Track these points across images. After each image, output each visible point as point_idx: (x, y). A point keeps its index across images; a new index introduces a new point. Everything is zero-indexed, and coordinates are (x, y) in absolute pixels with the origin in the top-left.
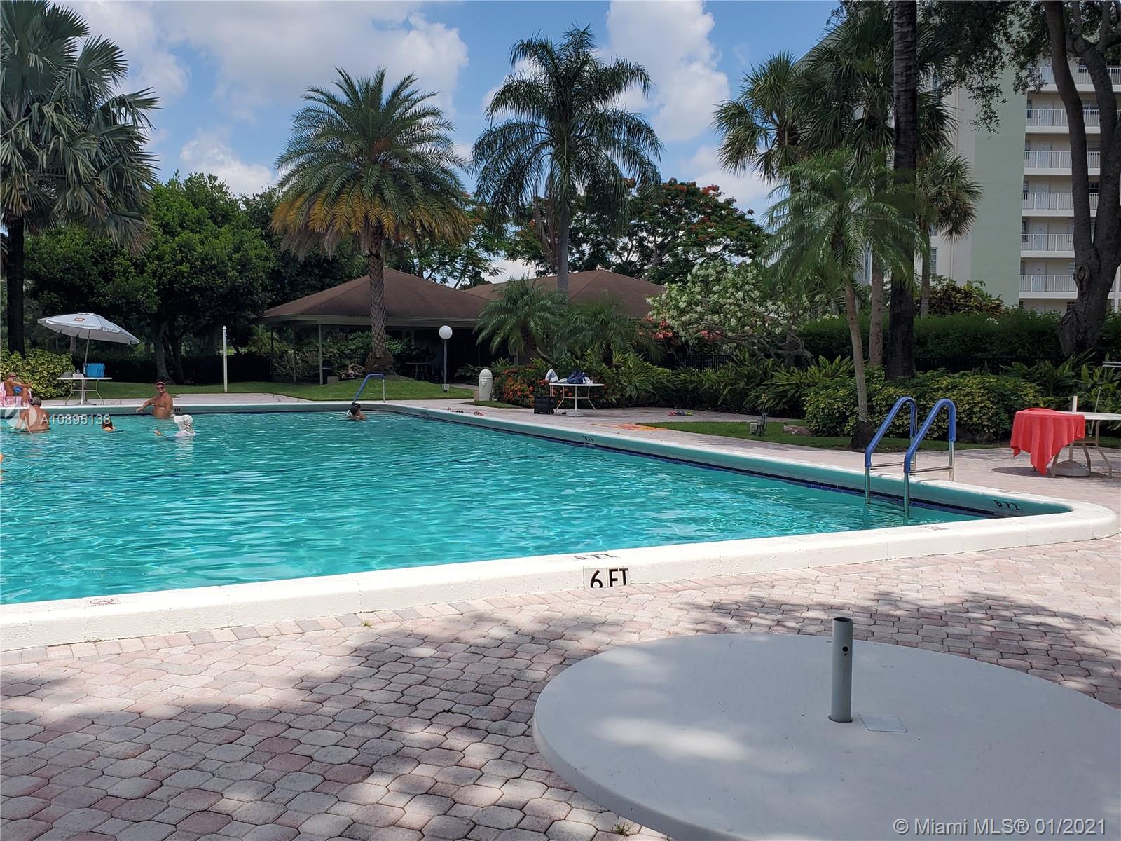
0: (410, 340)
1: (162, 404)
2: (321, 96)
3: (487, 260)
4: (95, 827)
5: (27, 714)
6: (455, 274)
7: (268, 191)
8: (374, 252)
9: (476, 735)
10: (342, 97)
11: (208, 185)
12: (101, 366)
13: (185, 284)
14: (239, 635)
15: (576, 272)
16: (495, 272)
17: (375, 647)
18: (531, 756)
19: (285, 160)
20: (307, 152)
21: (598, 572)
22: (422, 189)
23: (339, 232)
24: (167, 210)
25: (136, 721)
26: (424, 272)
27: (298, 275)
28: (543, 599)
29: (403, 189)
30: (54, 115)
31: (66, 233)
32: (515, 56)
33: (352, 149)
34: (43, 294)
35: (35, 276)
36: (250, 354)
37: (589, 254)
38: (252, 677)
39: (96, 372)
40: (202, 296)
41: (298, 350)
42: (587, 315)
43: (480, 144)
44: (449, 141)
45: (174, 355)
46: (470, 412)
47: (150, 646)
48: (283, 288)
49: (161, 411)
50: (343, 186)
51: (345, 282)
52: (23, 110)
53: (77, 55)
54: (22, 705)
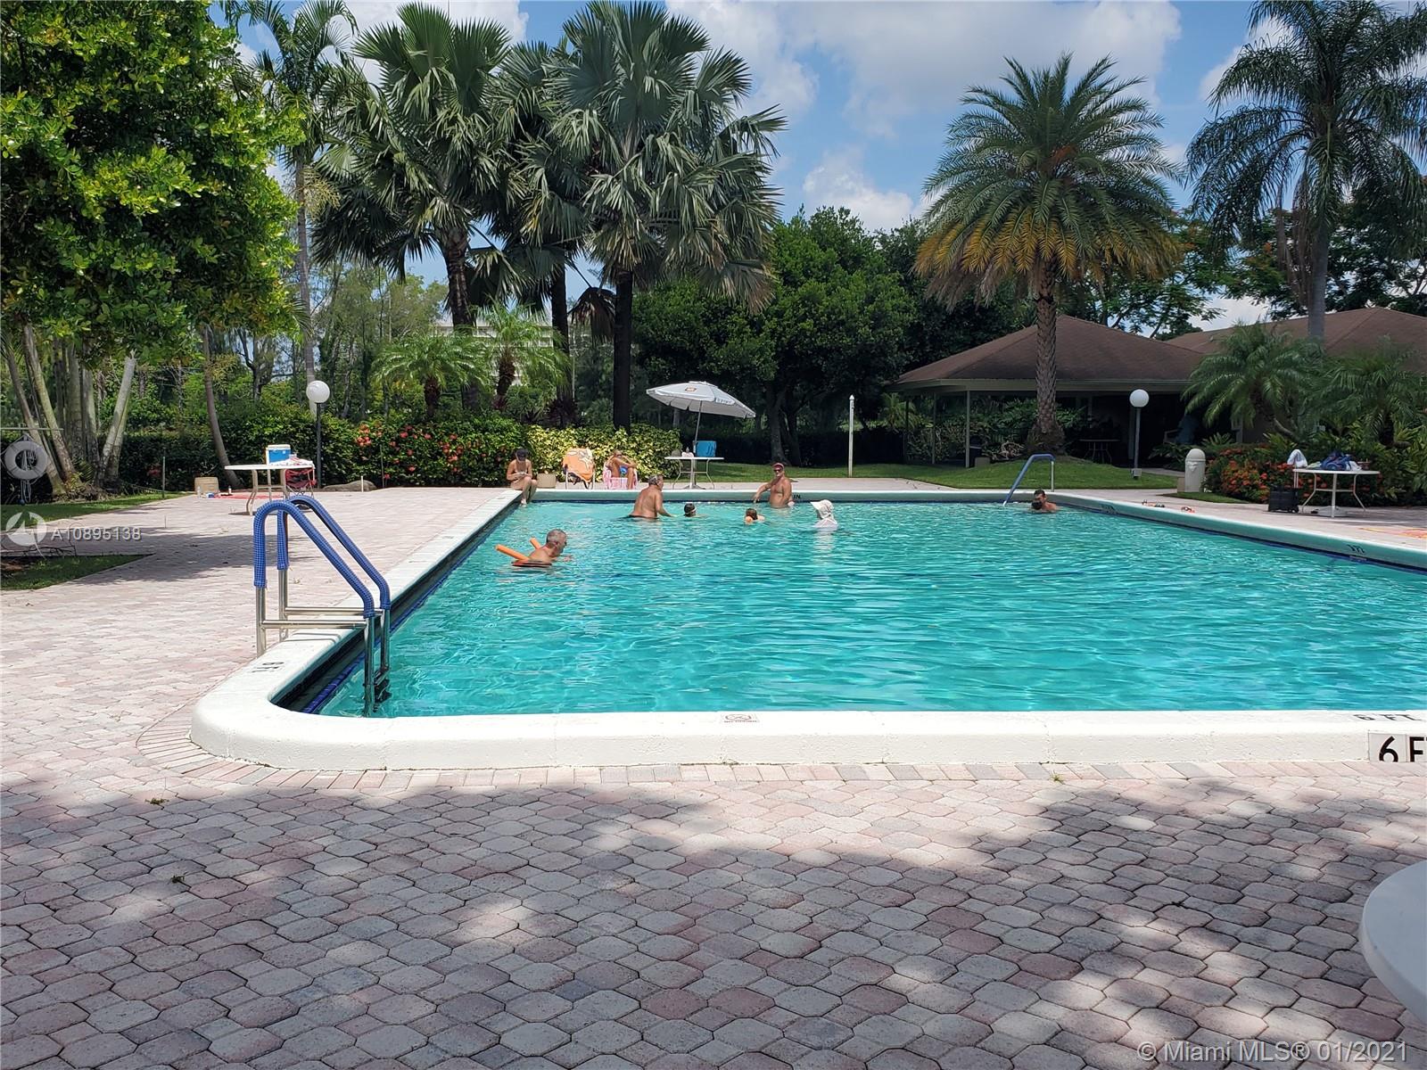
0: (1086, 410)
1: (780, 489)
2: (984, 97)
3: (1199, 299)
4: (749, 984)
5: (664, 841)
6: (1152, 319)
7: (909, 224)
8: (1045, 294)
9: (1222, 941)
10: (1011, 95)
11: (839, 221)
12: (713, 444)
13: (807, 345)
14: (896, 774)
15: (1334, 311)
16: (1211, 315)
17: (1071, 810)
18: (1304, 981)
19: (936, 182)
20: (964, 170)
21: (1391, 739)
22: (1114, 208)
23: (1000, 270)
24: (790, 255)
25: (784, 865)
26: (1109, 319)
27: (943, 329)
28: (1305, 769)
29: (1089, 209)
30: (669, 147)
31: (675, 288)
32: (1257, 15)
33: (1022, 161)
34: (650, 360)
35: (643, 340)
36: (880, 429)
37: (1355, 286)
38: (917, 828)
39: (706, 450)
40: (826, 358)
41: (939, 424)
42: (1355, 372)
43: (1198, 143)
44: (1154, 141)
45: (791, 431)
46: (1174, 508)
47: (793, 776)
48: (923, 345)
49: (778, 499)
50: (1009, 211)
51: (1002, 335)
52: (636, 144)
53: (696, 73)
54: (658, 829)
